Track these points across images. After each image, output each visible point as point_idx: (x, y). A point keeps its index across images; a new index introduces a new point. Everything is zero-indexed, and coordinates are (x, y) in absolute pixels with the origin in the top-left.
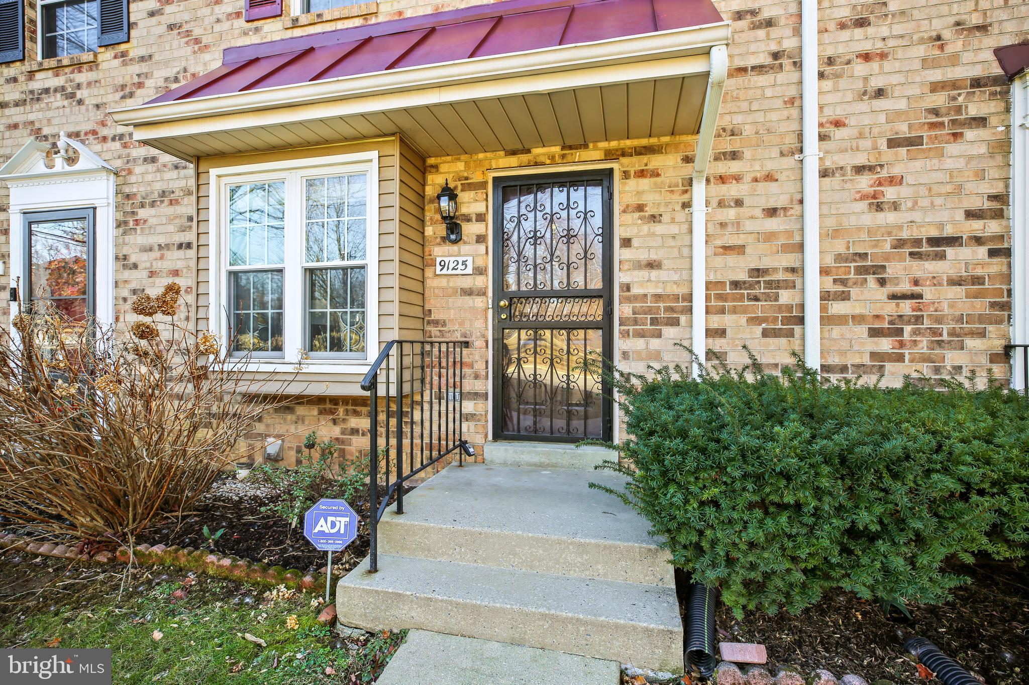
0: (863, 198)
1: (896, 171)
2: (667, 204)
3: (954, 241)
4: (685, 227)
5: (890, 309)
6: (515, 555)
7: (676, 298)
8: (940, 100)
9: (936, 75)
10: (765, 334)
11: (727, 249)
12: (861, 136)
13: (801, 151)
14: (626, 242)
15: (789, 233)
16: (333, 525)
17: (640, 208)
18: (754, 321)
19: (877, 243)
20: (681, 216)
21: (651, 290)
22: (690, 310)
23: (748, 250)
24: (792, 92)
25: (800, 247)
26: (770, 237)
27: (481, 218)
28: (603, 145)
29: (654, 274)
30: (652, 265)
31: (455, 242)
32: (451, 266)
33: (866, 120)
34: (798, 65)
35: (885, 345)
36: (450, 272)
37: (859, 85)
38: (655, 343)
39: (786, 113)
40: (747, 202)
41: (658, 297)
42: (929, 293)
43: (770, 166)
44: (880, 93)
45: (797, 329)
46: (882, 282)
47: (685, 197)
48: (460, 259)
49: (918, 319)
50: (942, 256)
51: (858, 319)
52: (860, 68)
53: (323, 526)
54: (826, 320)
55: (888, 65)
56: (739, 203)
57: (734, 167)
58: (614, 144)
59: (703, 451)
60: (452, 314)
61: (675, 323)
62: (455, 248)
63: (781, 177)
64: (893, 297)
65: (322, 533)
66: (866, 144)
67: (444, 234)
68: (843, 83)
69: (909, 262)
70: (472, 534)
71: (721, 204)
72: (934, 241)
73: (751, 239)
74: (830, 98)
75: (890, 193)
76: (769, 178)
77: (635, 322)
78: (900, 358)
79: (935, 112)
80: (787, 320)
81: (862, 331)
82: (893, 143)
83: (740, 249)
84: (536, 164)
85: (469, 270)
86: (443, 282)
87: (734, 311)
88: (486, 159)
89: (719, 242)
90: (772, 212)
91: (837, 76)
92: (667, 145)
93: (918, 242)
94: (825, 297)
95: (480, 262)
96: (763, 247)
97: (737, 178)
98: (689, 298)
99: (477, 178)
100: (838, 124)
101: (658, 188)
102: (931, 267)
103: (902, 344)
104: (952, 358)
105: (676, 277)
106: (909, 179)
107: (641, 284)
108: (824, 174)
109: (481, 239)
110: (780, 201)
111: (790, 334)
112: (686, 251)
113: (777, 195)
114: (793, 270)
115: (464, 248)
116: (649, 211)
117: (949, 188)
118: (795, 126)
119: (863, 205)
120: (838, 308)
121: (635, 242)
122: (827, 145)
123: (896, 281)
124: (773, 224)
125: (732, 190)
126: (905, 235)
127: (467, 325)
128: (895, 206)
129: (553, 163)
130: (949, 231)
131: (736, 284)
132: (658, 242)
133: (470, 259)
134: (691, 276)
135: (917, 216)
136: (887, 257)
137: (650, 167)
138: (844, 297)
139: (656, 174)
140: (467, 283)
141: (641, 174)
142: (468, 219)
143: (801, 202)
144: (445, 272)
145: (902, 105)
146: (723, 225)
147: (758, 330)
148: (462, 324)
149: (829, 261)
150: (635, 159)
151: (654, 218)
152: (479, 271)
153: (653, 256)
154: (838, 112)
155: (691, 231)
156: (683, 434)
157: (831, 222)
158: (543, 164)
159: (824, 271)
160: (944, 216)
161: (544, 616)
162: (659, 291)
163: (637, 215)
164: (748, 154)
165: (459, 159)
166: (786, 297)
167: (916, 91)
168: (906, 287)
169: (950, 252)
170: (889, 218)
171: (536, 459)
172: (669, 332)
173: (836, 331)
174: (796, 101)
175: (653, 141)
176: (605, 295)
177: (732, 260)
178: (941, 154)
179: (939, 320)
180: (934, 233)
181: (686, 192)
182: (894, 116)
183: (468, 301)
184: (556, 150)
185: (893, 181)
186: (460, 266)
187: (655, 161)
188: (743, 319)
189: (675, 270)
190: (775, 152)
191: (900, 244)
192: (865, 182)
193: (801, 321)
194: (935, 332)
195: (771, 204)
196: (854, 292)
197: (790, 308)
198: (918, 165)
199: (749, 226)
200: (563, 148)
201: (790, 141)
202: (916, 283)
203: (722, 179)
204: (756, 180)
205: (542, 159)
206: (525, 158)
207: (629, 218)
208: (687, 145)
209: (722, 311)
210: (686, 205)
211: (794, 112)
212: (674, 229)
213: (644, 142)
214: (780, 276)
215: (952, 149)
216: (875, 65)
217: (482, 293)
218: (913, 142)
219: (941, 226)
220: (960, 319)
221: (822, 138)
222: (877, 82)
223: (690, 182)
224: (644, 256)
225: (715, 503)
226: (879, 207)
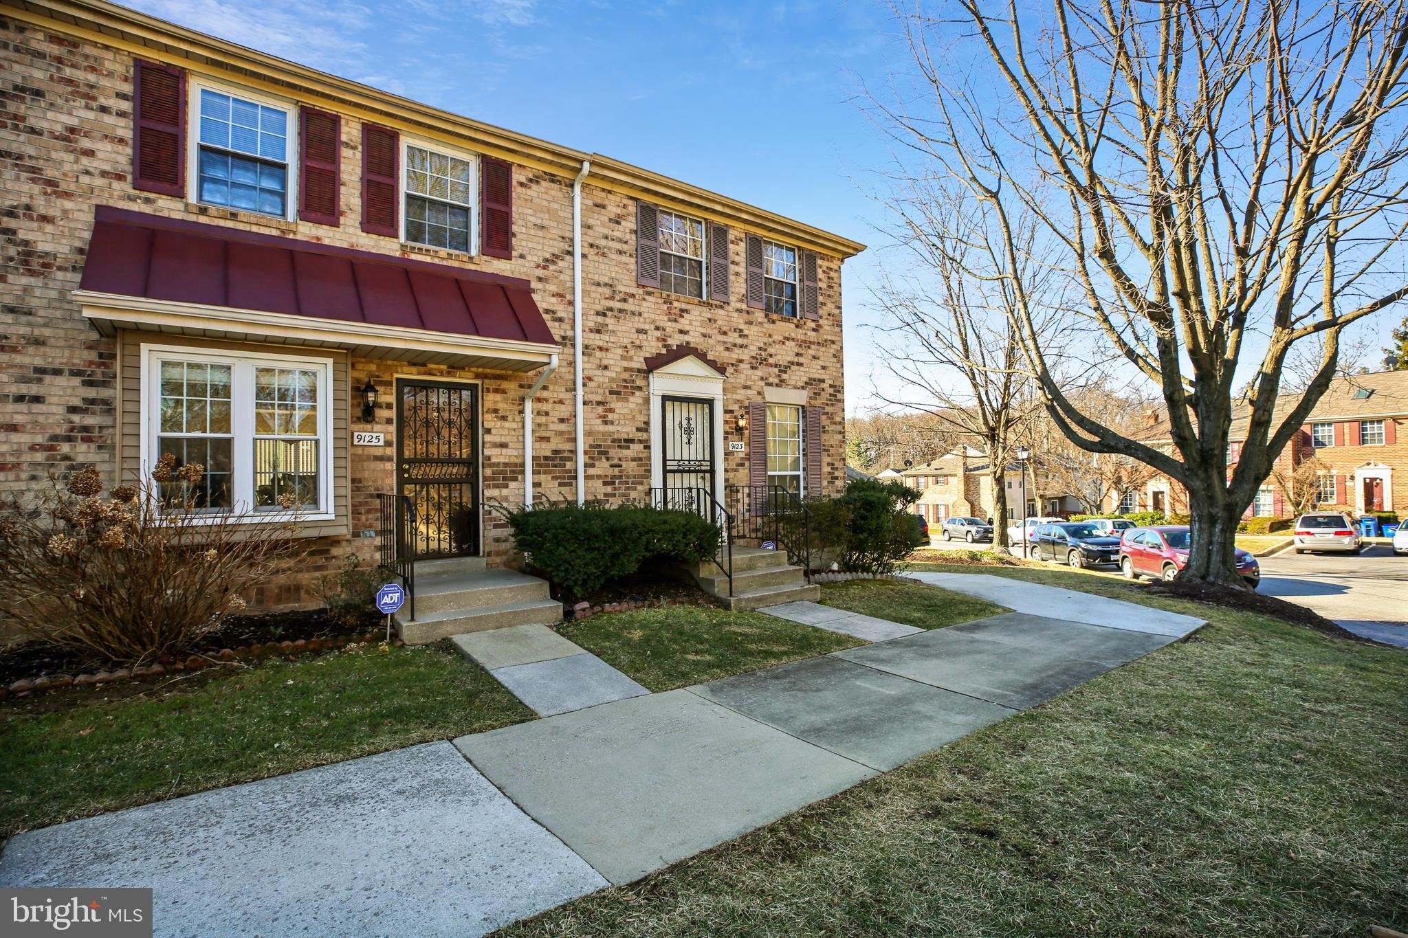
0: (600, 417)
1: (612, 406)
2: (511, 410)
3: (632, 441)
4: (520, 424)
5: (610, 472)
6: (480, 600)
7: (516, 465)
8: (626, 375)
9: (625, 364)
10: (560, 485)
11: (542, 439)
12: (599, 387)
13: (575, 390)
14: (488, 431)
15: (570, 432)
16: (392, 598)
17: (496, 411)
18: (554, 478)
19: (605, 440)
20: (518, 418)
21: (502, 460)
22: (523, 472)
23: (551, 440)
24: (570, 359)
25: (575, 440)
26: (561, 433)
27: (389, 406)
28: (474, 369)
29: (504, 451)
30: (503, 445)
31: (368, 422)
32: (367, 439)
33: (601, 380)
34: (573, 346)
35: (609, 489)
36: (366, 443)
37: (598, 362)
38: (505, 492)
39: (568, 369)
40: (551, 414)
41: (506, 465)
42: (624, 464)
43: (562, 396)
44: (606, 368)
45: (574, 482)
46: (608, 459)
47: (520, 408)
48: (375, 435)
49: (621, 477)
50: (628, 448)
51: (599, 477)
52: (598, 354)
53: (386, 600)
54: (587, 477)
55: (609, 355)
56: (547, 414)
57: (545, 394)
58: (480, 370)
59: (571, 532)
60: (367, 474)
61: (515, 479)
62: (369, 426)
63: (566, 402)
64: (612, 466)
65: (386, 604)
66: (601, 391)
67: (360, 415)
68: (592, 359)
69: (617, 450)
70: (456, 594)
71: (538, 413)
72: (627, 441)
73: (552, 434)
74: (587, 366)
75: (610, 416)
76: (561, 402)
77: (494, 479)
78: (614, 495)
79: (625, 381)
80: (569, 478)
81: (600, 482)
82: (611, 393)
83: (547, 439)
84: (430, 374)
85: (381, 443)
86: (360, 451)
87: (545, 472)
88: (393, 365)
89: (537, 435)
90: (562, 420)
91: (590, 355)
92: (511, 376)
93: (620, 441)
94: (586, 465)
95: (389, 437)
96: (558, 439)
97: (546, 400)
98: (523, 465)
99: (386, 377)
100: (590, 379)
101: (506, 400)
102: (625, 452)
103: (615, 489)
104: (633, 495)
105: (516, 453)
106: (617, 411)
107: (497, 456)
108: (585, 403)
109: (389, 421)
110: (566, 415)
111: (571, 484)
112: (521, 438)
113: (564, 411)
114: (571, 452)
115: (377, 427)
116: (501, 413)
117: (630, 417)
118: (572, 377)
119: (599, 421)
120: (591, 471)
121: (493, 431)
122: (587, 389)
123: (613, 459)
124: (563, 427)
125: (545, 407)
126: (616, 437)
127: (379, 482)
128: (612, 423)
129: (442, 374)
130: (631, 436)
131: (546, 458)
132: (505, 432)
133: (382, 435)
134: (524, 452)
135: (619, 428)
136: (609, 447)
137: (501, 387)
138: (593, 466)
139: (504, 392)
140: (379, 452)
141: (496, 391)
142: (380, 406)
143: (575, 416)
144: (361, 443)
145: (614, 375)
146: (539, 425)
147: (556, 483)
148: (375, 481)
149: (587, 448)
150: (493, 381)
151: (504, 418)
152: (388, 444)
153: (503, 440)
154: (591, 373)
155: (523, 427)
156: (563, 528)
157: (587, 428)
158: (435, 375)
159: (585, 453)
160: (628, 429)
161: (510, 613)
162: (507, 461)
163: (494, 415)
164: (551, 388)
165: (372, 362)
166: (569, 465)
167: (618, 369)
168: (616, 461)
169: (632, 446)
170: (610, 428)
171: (434, 570)
172: (513, 485)
173: (590, 483)
174: (572, 364)
175: (503, 372)
176: (472, 463)
177: (544, 445)
178: (627, 401)
179: (628, 477)
180: (626, 437)
181: (520, 404)
182: (611, 380)
183: (380, 465)
184: (444, 367)
185: (612, 411)
186: (374, 440)
187: (505, 385)
188: (549, 477)
189: (515, 449)
190: (563, 390)
191: (614, 441)
192: (600, 410)
193: (575, 478)
194: (627, 483)
195: (561, 417)
196: (597, 463)
197: (570, 471)
198: (620, 404)
199: (552, 427)
200: (449, 367)
201: (570, 384)
202: (620, 460)
203: (539, 400)
204: (555, 402)
205: (435, 372)
206: (422, 369)
207: (487, 416)
208: (521, 378)
209: (539, 473)
210: (522, 412)
211: (572, 369)
212: (514, 425)
213: (498, 372)
214: (566, 455)
215: (632, 399)
216: (604, 353)
217: (390, 459)
218: (618, 393)
219: (628, 434)
220: (635, 477)
221: (584, 385)
222: (605, 362)
223: (523, 399)
224: (497, 439)
225: (574, 551)
226: (606, 423)
